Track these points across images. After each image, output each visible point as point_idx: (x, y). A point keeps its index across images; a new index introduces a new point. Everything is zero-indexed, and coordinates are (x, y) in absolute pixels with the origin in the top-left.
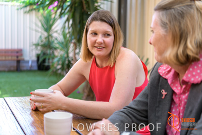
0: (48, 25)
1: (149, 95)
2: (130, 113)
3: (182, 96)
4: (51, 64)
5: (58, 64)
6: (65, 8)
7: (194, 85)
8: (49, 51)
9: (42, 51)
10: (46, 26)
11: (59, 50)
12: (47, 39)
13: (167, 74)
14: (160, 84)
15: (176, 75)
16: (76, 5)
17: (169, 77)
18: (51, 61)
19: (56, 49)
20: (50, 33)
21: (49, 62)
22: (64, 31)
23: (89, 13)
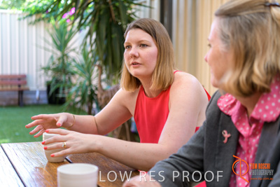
0: (62, 42)
1: (205, 138)
2: (178, 163)
3: (251, 139)
4: (66, 96)
5: (77, 96)
7: (268, 124)
8: (63, 78)
9: (54, 77)
10: (59, 43)
11: (77, 76)
12: (61, 61)
13: (230, 109)
14: (220, 123)
15: (243, 110)
16: (102, 13)
18: (66, 91)
19: (73, 74)
20: (66, 52)
21: (63, 93)
22: (84, 50)
23: (120, 23)
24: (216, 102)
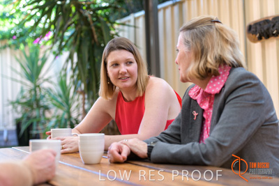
0: (33, 71)
6: (66, 39)
9: (24, 114)
12: (33, 93)
13: (197, 96)
14: (191, 106)
16: (83, 34)
17: (198, 98)
20: (38, 83)
23: (102, 45)
24: (188, 93)
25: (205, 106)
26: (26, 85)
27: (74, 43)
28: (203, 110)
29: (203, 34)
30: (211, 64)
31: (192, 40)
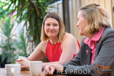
16: (32, 12)
17: (89, 43)
24: (84, 41)
25: (92, 48)
26: (4, 38)
27: (27, 17)
28: (91, 50)
29: (92, 11)
30: (97, 26)
31: (87, 14)
